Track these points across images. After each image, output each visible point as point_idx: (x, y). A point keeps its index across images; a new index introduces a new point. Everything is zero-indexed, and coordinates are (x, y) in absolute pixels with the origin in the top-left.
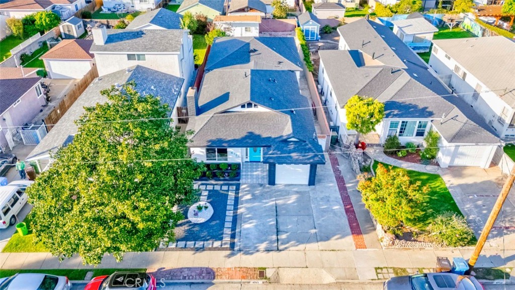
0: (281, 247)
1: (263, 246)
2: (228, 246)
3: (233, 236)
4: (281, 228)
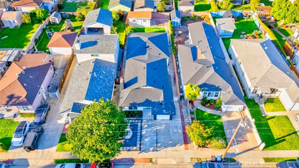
0: (158, 149)
1: (152, 149)
2: (139, 149)
3: (140, 145)
4: (158, 141)
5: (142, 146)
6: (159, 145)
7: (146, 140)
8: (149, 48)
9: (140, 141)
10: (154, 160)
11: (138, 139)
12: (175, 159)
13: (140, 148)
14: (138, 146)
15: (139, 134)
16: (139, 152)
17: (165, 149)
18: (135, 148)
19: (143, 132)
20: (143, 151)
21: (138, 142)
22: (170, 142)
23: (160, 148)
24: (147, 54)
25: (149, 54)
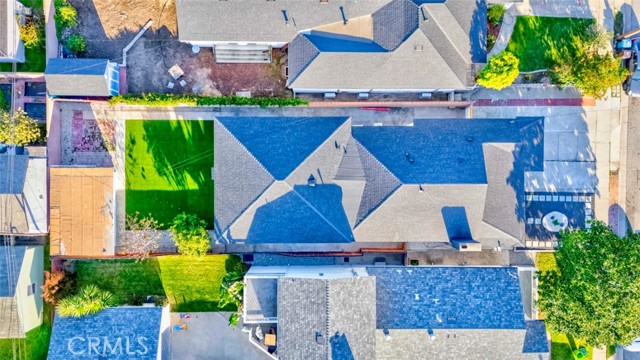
0: (592, 159)
1: (590, 171)
2: (590, 198)
3: (580, 194)
4: (572, 157)
5: (585, 192)
6: (582, 156)
7: (570, 182)
8: (316, 175)
9: (572, 194)
10: (614, 168)
11: (569, 199)
12: (612, 127)
13: (588, 194)
14: (583, 198)
15: (555, 199)
16: (596, 196)
17: (592, 144)
18: (588, 205)
19: (550, 189)
20: (595, 189)
21: (576, 199)
22: (576, 133)
23: (588, 154)
24: (338, 183)
25: (338, 177)
